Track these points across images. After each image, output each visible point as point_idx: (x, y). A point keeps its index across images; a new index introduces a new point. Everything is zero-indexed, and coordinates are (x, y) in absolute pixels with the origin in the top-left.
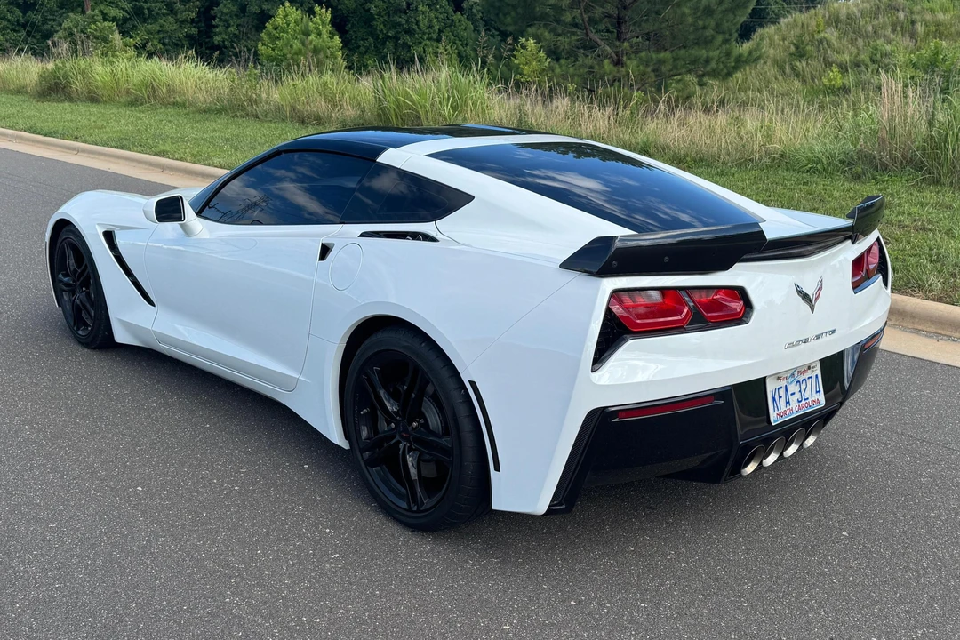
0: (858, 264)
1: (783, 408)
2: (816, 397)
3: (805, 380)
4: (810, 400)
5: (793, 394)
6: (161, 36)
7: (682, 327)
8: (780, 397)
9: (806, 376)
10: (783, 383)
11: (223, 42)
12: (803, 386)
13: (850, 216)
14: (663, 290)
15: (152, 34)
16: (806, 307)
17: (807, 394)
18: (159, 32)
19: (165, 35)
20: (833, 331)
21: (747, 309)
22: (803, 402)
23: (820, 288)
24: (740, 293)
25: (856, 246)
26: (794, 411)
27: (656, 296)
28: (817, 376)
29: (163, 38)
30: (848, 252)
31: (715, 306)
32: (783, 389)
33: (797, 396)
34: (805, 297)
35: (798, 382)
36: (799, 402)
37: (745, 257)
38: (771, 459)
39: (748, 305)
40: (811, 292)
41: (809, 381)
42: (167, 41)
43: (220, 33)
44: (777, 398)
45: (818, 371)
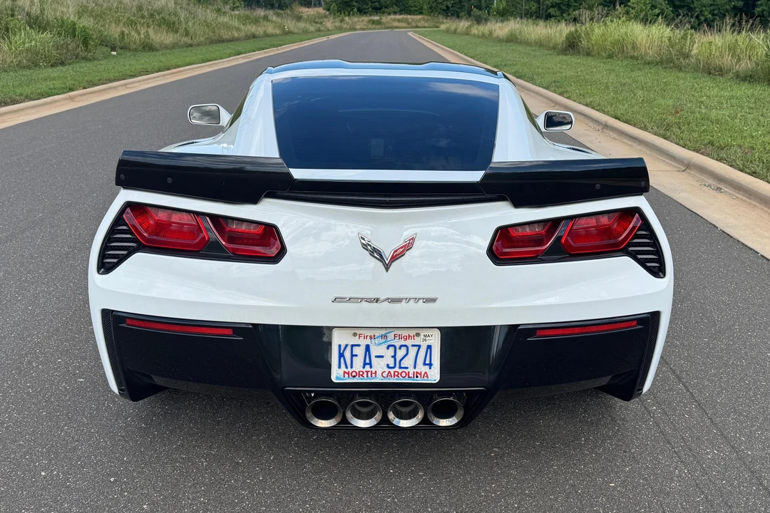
1: (357, 369)
2: (423, 369)
3: (405, 346)
4: (411, 370)
5: (380, 357)
6: (712, 8)
8: (354, 355)
9: (409, 343)
10: (363, 341)
11: (763, 12)
12: (401, 353)
15: (705, 7)
16: (376, 263)
17: (407, 363)
18: (711, 5)
19: (715, 7)
22: (397, 370)
26: (378, 376)
28: (429, 347)
29: (714, 10)
32: (362, 348)
33: (388, 361)
34: (374, 252)
35: (393, 346)
36: (390, 368)
41: (413, 349)
42: (716, 12)
43: (761, 5)
44: (348, 355)
45: (436, 342)
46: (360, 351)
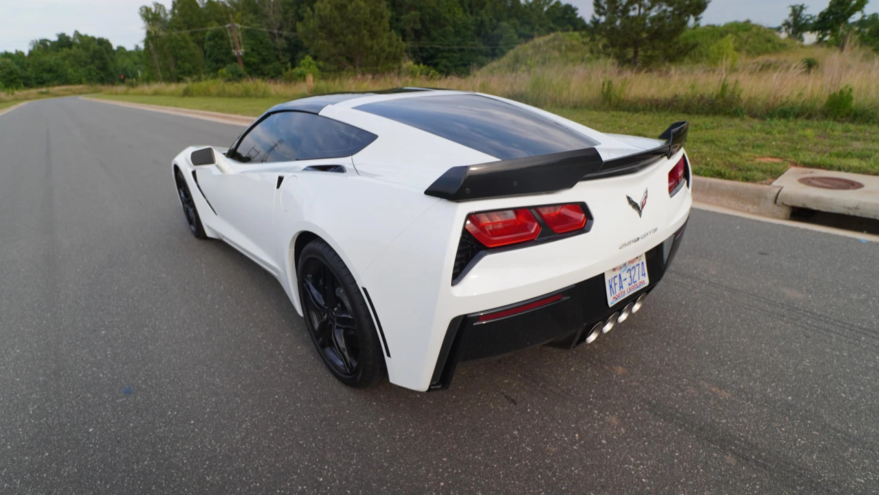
0: (673, 175)
1: (618, 292)
2: (642, 278)
3: (634, 267)
4: (638, 282)
5: (625, 279)
7: (533, 240)
8: (615, 284)
9: (635, 264)
10: (617, 273)
12: (633, 273)
13: (661, 137)
14: (517, 210)
16: (635, 212)
17: (636, 278)
20: (656, 230)
21: (588, 221)
22: (633, 284)
23: (646, 197)
24: (582, 207)
25: (670, 160)
26: (626, 292)
27: (511, 215)
28: (643, 263)
30: (666, 165)
31: (562, 219)
32: (618, 277)
33: (629, 280)
34: (635, 205)
35: (629, 270)
36: (630, 285)
37: (585, 176)
38: (608, 327)
39: (589, 217)
40: (639, 201)
41: (637, 268)
44: (613, 286)
45: (644, 259)
46: (617, 280)
